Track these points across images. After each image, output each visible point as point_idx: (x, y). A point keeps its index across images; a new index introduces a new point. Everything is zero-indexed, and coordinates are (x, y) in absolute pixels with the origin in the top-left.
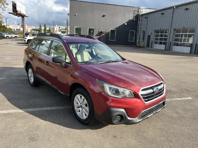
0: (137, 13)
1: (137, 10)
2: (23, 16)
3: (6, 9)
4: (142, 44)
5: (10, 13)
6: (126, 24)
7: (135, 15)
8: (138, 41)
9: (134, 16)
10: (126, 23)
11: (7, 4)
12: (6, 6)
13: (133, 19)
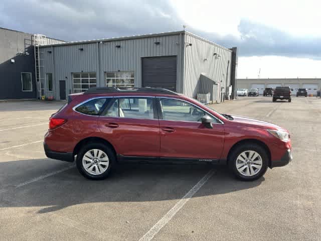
0: (31, 44)
1: (30, 38)
4: (49, 95)
6: (13, 61)
7: (27, 46)
8: (41, 91)
9: (25, 49)
10: (12, 59)
13: (25, 52)
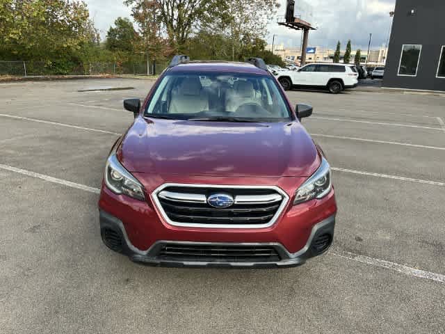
2: (306, 28)
3: (275, 17)
5: (281, 24)
11: (278, 6)
12: (275, 9)
